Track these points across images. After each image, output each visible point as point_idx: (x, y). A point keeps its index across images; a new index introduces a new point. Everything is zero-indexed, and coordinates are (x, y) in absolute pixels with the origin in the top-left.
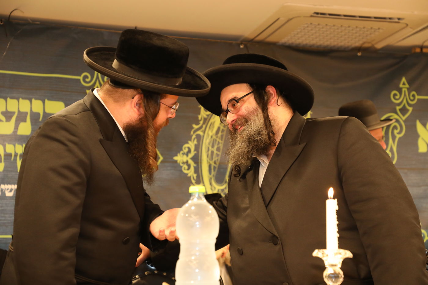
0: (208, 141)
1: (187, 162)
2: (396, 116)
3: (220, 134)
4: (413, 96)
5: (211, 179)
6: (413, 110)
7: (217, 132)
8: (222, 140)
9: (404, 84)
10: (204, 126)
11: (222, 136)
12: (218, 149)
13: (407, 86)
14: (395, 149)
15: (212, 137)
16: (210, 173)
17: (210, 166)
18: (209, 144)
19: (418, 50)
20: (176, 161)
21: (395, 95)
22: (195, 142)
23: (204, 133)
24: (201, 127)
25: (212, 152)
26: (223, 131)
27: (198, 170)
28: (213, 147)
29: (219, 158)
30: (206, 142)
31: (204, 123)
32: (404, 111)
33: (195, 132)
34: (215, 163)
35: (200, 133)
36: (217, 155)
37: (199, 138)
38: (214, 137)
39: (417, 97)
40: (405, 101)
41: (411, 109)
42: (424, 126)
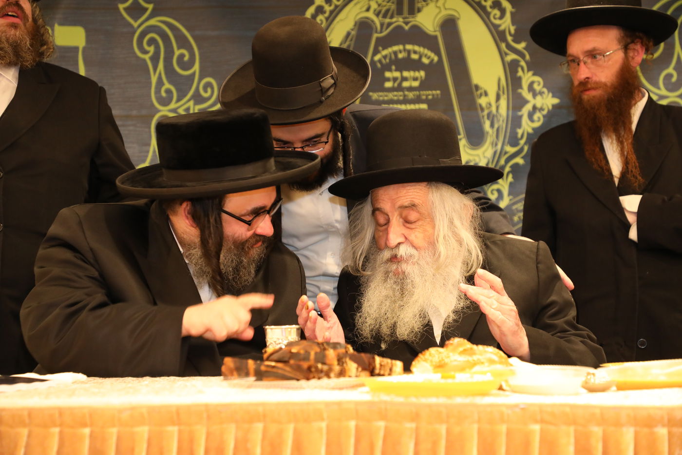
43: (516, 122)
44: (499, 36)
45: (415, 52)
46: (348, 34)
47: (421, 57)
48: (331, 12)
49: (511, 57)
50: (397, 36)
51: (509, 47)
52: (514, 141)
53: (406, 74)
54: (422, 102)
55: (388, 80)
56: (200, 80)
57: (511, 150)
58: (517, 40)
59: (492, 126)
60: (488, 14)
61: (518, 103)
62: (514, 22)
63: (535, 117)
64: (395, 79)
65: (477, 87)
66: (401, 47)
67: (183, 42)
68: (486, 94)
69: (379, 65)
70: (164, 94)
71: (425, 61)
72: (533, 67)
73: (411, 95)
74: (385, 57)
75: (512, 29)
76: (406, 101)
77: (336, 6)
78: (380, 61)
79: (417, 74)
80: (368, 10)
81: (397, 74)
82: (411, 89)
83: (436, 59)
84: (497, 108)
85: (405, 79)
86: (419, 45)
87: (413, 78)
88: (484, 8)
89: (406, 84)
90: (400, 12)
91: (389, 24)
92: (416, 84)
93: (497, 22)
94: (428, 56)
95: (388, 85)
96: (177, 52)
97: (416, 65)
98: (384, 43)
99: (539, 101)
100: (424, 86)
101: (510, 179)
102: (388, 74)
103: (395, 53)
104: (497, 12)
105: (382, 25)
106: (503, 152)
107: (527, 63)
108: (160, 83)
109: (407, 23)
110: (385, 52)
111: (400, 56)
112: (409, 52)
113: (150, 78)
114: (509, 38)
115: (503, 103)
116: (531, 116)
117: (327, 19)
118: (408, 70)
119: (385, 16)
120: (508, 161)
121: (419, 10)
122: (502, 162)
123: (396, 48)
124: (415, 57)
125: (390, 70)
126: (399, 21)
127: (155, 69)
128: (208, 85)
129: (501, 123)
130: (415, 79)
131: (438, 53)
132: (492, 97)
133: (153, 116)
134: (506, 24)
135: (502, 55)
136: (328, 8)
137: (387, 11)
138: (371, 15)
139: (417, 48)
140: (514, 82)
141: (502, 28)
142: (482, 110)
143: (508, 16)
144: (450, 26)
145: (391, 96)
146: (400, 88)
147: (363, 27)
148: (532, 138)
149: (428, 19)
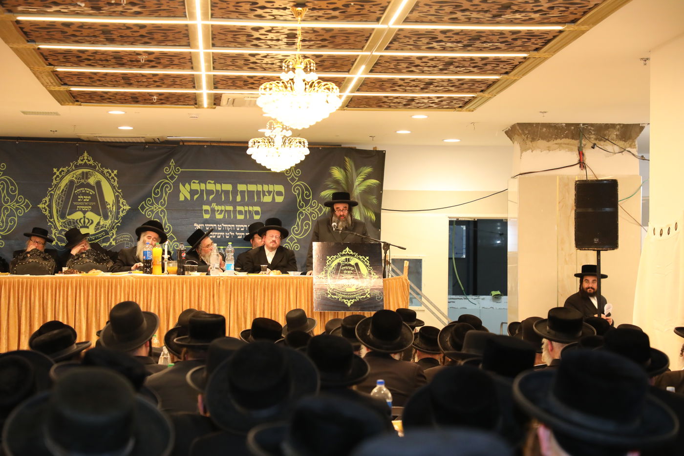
0: (56, 197)
1: (45, 208)
2: (168, 181)
4: (178, 169)
5: (58, 217)
7: (62, 192)
8: (64, 196)
9: (172, 163)
10: (55, 189)
11: (65, 194)
12: (62, 201)
13: (174, 164)
14: (166, 199)
16: (57, 214)
17: (57, 210)
19: (181, 144)
20: (39, 207)
21: (167, 169)
22: (49, 197)
23: (55, 192)
25: (59, 203)
26: (65, 191)
27: (51, 212)
28: (59, 200)
30: (55, 197)
31: (55, 187)
32: (172, 178)
33: (49, 192)
34: (60, 208)
35: (52, 192)
36: (61, 204)
37: (52, 195)
38: (60, 194)
39: (180, 170)
40: (172, 172)
41: (177, 176)
42: (184, 186)
43: (118, 213)
44: (113, 187)
45: (88, 191)
46: (67, 184)
49: (117, 194)
50: (82, 185)
51: (116, 191)
52: (117, 219)
53: (85, 197)
54: (90, 206)
55: (79, 198)
56: (18, 196)
57: (116, 221)
58: (119, 189)
59: (111, 214)
60: (110, 181)
61: (119, 208)
63: (124, 212)
64: (81, 198)
65: (107, 202)
67: (12, 184)
69: (76, 194)
70: (6, 200)
71: (91, 193)
72: (124, 197)
73: (86, 204)
74: (78, 192)
75: (117, 186)
76: (84, 205)
79: (88, 197)
80: (73, 177)
81: (82, 197)
82: (86, 202)
83: (94, 193)
84: (113, 209)
85: (85, 199)
87: (87, 199)
88: (109, 179)
89: (84, 200)
90: (83, 178)
91: (80, 182)
92: (88, 200)
93: (113, 183)
94: (92, 192)
95: (79, 200)
96: (10, 187)
97: (88, 195)
98: (78, 187)
99: (125, 207)
100: (90, 201)
101: (116, 230)
102: (79, 197)
103: (82, 190)
104: (113, 180)
105: (77, 182)
106: (114, 222)
107: (121, 196)
108: (5, 197)
109: (85, 182)
110: (78, 190)
112: (86, 190)
113: (1, 195)
114: (116, 188)
115: (114, 207)
116: (122, 212)
117: (60, 179)
119: (78, 179)
120: (115, 224)
121: (89, 178)
122: (114, 225)
123: (81, 189)
124: (88, 192)
125: (80, 196)
126: (83, 181)
127: (3, 193)
128: (21, 198)
129: (114, 213)
130: (88, 199)
131: (95, 191)
132: (111, 206)
133: (2, 207)
134: (116, 184)
135: (114, 193)
136: (60, 176)
137: (79, 178)
138: (74, 178)
139: (88, 189)
141: (114, 185)
142: (108, 209)
143: (116, 181)
144: (98, 183)
145: (80, 203)
146: (83, 201)
147: (71, 182)
148: (123, 218)
149: (92, 181)
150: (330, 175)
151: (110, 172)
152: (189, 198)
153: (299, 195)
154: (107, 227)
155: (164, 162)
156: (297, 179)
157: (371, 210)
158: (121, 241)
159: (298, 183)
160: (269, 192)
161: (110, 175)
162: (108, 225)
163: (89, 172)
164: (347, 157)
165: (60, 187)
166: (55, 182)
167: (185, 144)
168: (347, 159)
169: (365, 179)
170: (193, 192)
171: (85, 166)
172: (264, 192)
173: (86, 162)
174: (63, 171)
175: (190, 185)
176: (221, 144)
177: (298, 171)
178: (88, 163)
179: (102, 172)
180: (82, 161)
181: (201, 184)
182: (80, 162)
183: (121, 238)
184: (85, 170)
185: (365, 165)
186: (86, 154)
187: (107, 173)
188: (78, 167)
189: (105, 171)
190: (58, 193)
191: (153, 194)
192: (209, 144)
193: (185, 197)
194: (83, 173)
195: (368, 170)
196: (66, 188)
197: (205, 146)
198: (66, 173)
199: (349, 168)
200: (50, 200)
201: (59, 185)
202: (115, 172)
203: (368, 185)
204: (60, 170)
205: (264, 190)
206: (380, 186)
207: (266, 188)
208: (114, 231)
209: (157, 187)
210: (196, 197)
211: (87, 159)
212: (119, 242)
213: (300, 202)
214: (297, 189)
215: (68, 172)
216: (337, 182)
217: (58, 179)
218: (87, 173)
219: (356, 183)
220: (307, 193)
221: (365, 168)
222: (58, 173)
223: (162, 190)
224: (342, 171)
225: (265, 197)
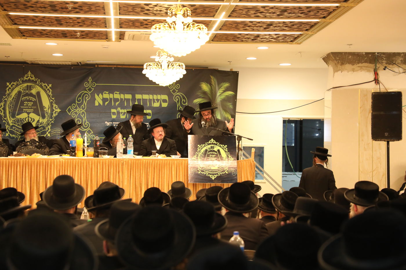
0: (9, 102)
1: (1, 110)
2: (86, 92)
3: (14, 100)
4: (94, 84)
5: (10, 116)
6: (94, 89)
7: (13, 99)
8: (15, 102)
9: (90, 79)
10: (8, 97)
12: (13, 105)
13: (91, 80)
14: (86, 104)
15: (11, 101)
16: (9, 114)
17: (9, 112)
18: (9, 103)
19: (96, 66)
21: (86, 84)
22: (4, 103)
23: (8, 99)
24: (7, 97)
25: (10, 106)
27: (5, 113)
28: (11, 104)
29: (13, 108)
30: (8, 103)
31: (8, 96)
32: (90, 90)
33: (4, 99)
34: (11, 110)
35: (6, 99)
36: (12, 107)
37: (5, 101)
38: (12, 101)
39: (96, 84)
40: (90, 86)
41: (93, 89)
42: (98, 95)
43: (52, 114)
44: (49, 96)
45: (31, 98)
46: (16, 94)
47: (32, 99)
48: (12, 89)
49: (51, 101)
50: (27, 95)
51: (51, 98)
52: (51, 118)
53: (29, 103)
54: (32, 109)
55: (25, 104)
57: (51, 120)
58: (53, 97)
59: (47, 115)
60: (47, 91)
61: (52, 110)
62: (52, 93)
63: (56, 113)
64: (26, 104)
65: (44, 106)
66: (28, 97)
68: (46, 108)
69: (23, 101)
71: (33, 100)
72: (56, 103)
73: (30, 107)
74: (24, 99)
75: (52, 95)
76: (28, 109)
77: (14, 88)
78: (23, 100)
79: (31, 103)
80: (21, 89)
81: (27, 103)
82: (30, 106)
83: (35, 100)
84: (48, 111)
85: (29, 104)
86: (32, 97)
87: (30, 104)
89: (29, 105)
90: (28, 90)
91: (25, 92)
92: (31, 105)
93: (48, 93)
94: (34, 99)
95: (25, 105)
97: (31, 101)
98: (24, 96)
99: (57, 110)
100: (33, 105)
101: (51, 126)
102: (25, 103)
104: (48, 91)
105: (24, 92)
106: (49, 120)
107: (54, 102)
109: (29, 92)
110: (24, 98)
111: (28, 99)
112: (29, 98)
114: (51, 97)
115: (49, 110)
116: (55, 113)
117: (11, 90)
118: (29, 102)
119: (24, 90)
120: (50, 122)
121: (32, 90)
122: (49, 122)
123: (26, 97)
124: (31, 99)
125: (25, 102)
126: (27, 91)
129: (49, 114)
130: (31, 104)
131: (36, 99)
134: (50, 94)
135: (49, 100)
136: (11, 88)
138: (21, 90)
139: (31, 97)
140: (52, 106)
141: (49, 94)
142: (45, 111)
143: (51, 92)
144: (38, 93)
145: (25, 107)
146: (27, 106)
147: (20, 92)
148: (55, 117)
149: (34, 92)
150: (200, 88)
151: (47, 85)
152: (102, 104)
153: (178, 102)
154: (44, 124)
155: (84, 79)
156: (177, 91)
157: (228, 113)
158: (54, 134)
159: (177, 94)
160: (158, 100)
161: (47, 87)
162: (45, 122)
163: (32, 85)
164: (212, 75)
165: (11, 96)
166: (8, 92)
167: (99, 66)
168: (212, 77)
169: (224, 91)
170: (104, 100)
171: (29, 81)
172: (154, 100)
173: (29, 78)
174: (13, 84)
175: (102, 95)
176: (124, 67)
177: (178, 85)
178: (31, 79)
179: (41, 85)
180: (27, 77)
181: (110, 94)
182: (25, 78)
183: (54, 132)
184: (29, 84)
185: (225, 81)
186: (29, 73)
187: (44, 86)
188: (24, 82)
189: (43, 85)
190: (10, 100)
191: (76, 101)
192: (116, 66)
193: (99, 103)
194: (28, 86)
195: (226, 85)
196: (16, 97)
197: (113, 68)
198: (16, 86)
199: (213, 83)
200: (5, 105)
201: (11, 95)
202: (50, 85)
203: (226, 96)
204: (12, 84)
205: (154, 98)
206: (235, 97)
207: (155, 97)
208: (49, 127)
209: (80, 96)
210: (106, 103)
211: (30, 76)
212: (53, 134)
213: (179, 107)
214: (177, 98)
215: (17, 85)
216: (205, 93)
217: (10, 90)
218: (30, 86)
219: (218, 94)
220: (184, 101)
221: (225, 83)
222: (10, 86)
223: (83, 98)
224: (209, 85)
225: (155, 103)
